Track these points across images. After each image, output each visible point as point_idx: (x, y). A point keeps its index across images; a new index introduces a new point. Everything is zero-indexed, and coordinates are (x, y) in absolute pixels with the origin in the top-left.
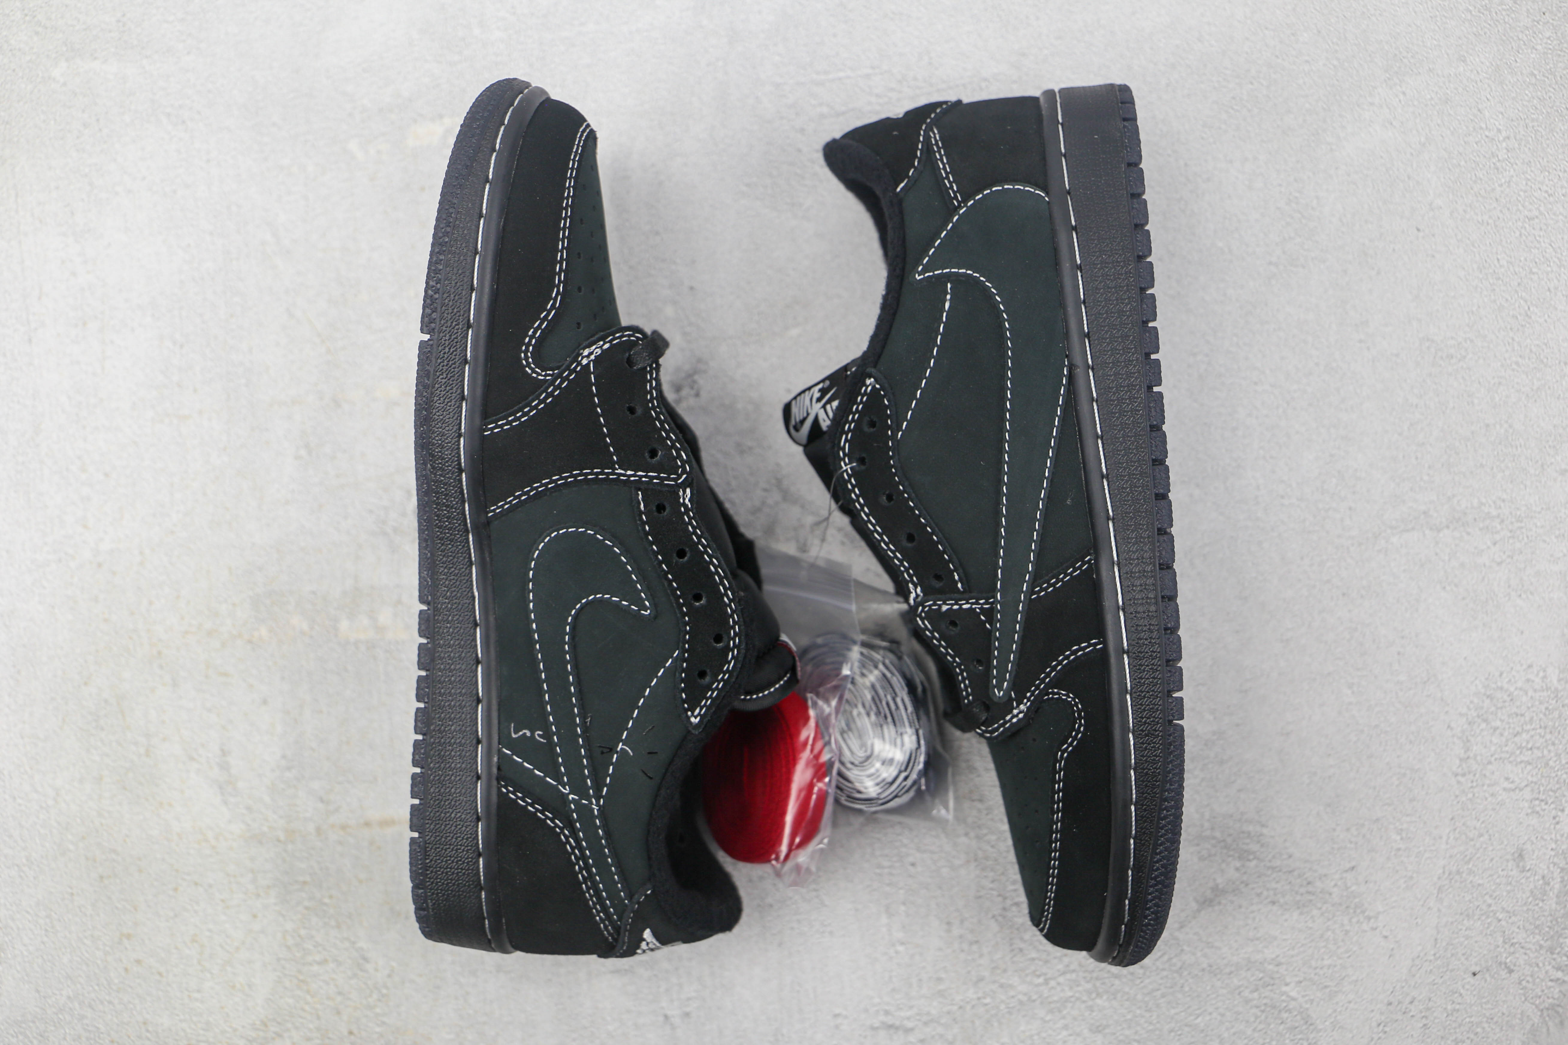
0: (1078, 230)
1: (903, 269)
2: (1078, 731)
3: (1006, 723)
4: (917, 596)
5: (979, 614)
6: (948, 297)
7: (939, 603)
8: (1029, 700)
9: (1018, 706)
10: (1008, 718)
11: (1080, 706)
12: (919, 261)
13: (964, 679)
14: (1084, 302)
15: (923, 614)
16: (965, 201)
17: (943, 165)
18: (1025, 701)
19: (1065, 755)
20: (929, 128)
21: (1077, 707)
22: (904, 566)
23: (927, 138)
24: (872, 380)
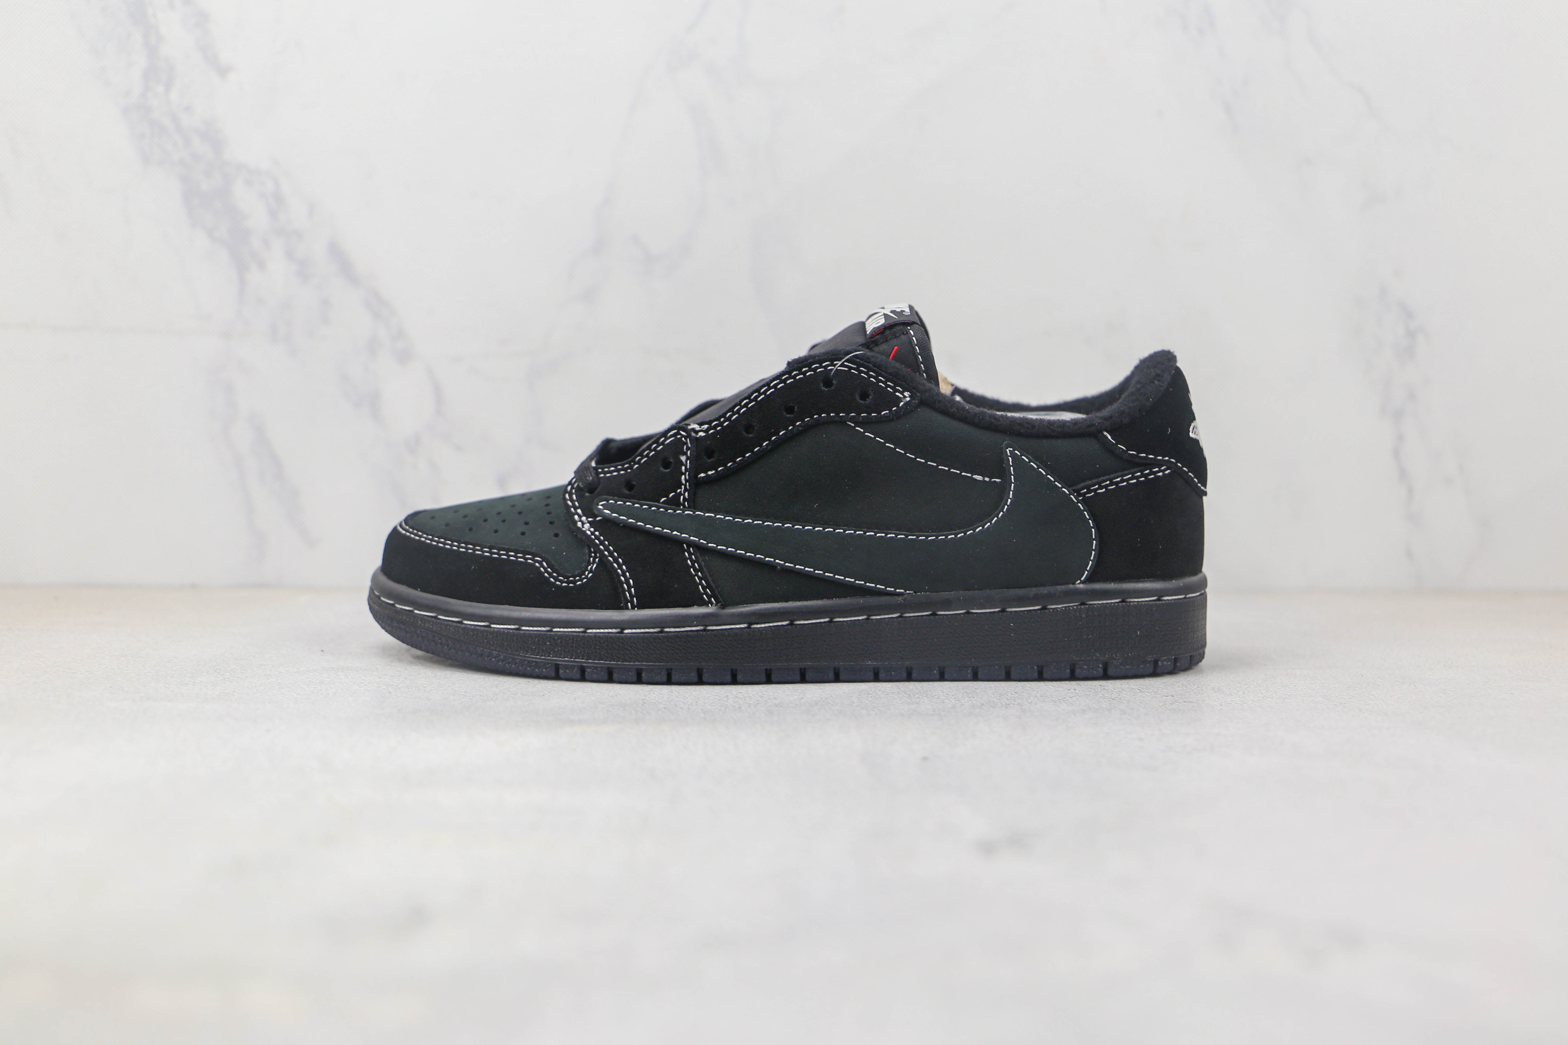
0: (1043, 611)
1: (1019, 435)
2: (556, 579)
3: (576, 508)
4: (697, 432)
5: (675, 492)
6: (987, 479)
7: (689, 452)
8: (593, 533)
9: (589, 522)
10: (579, 511)
11: (579, 583)
12: (1024, 451)
13: (618, 471)
14: (968, 613)
15: (679, 436)
16: (1084, 502)
17: (1128, 479)
18: (592, 529)
19: (537, 564)
20: (1169, 465)
21: (578, 581)
22: (724, 422)
23: (1159, 464)
24: (908, 399)
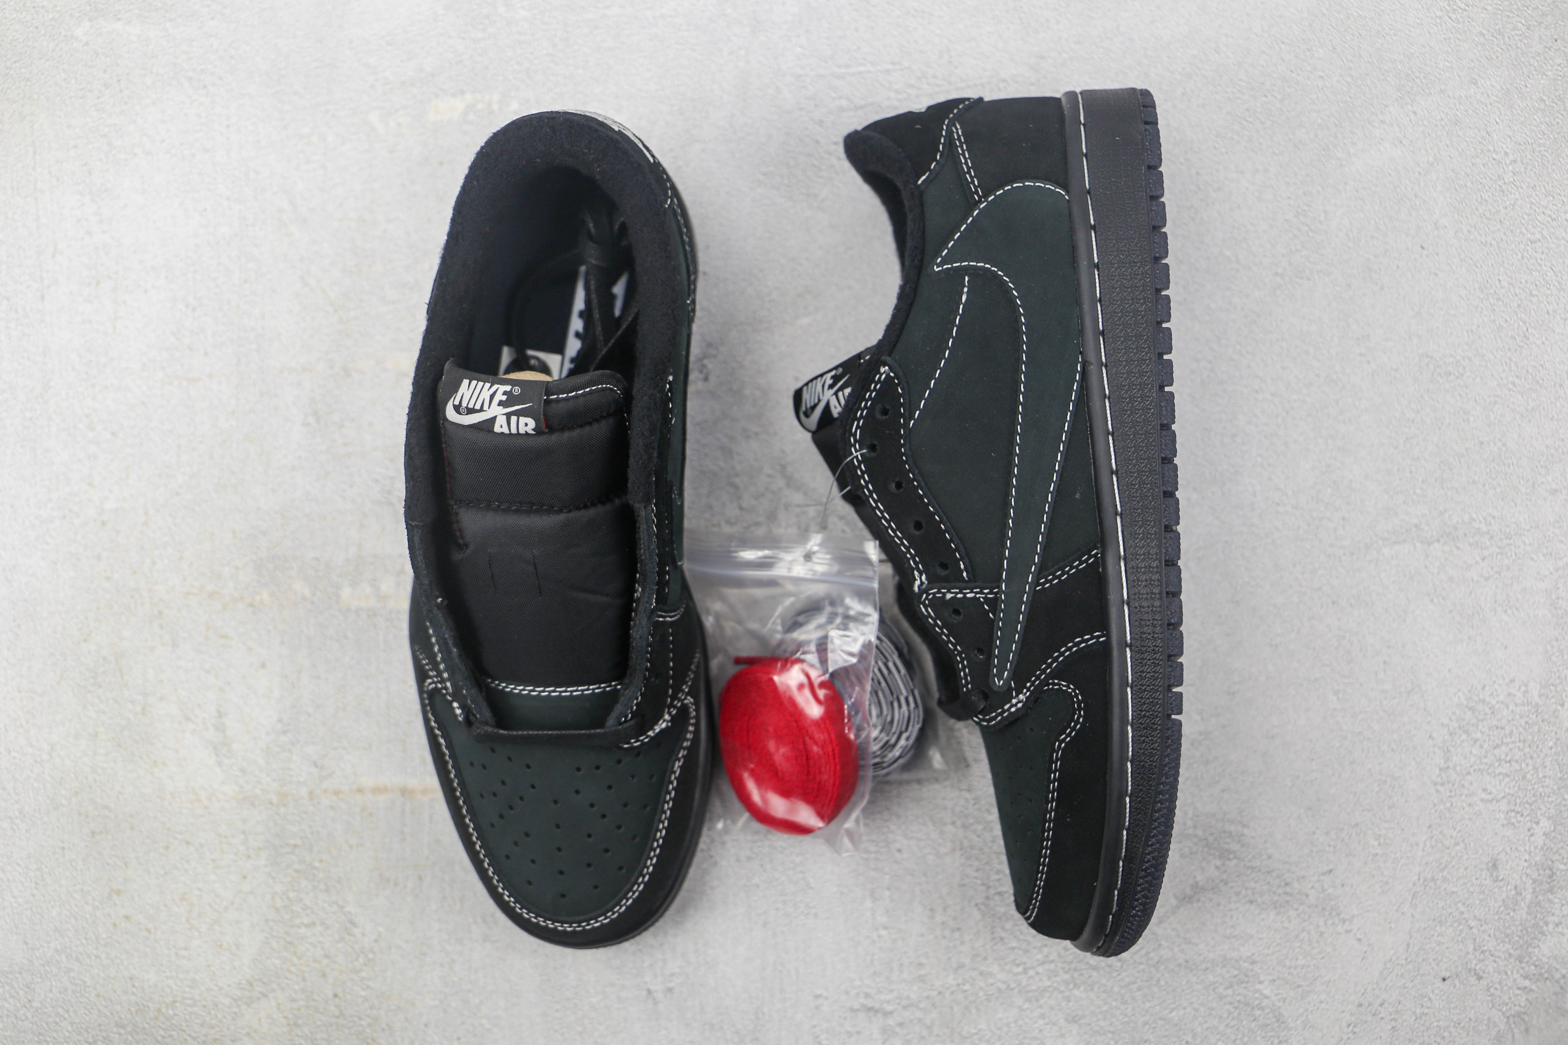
0: (1097, 229)
1: (922, 261)
2: (1077, 722)
3: (1004, 711)
4: (922, 583)
5: (983, 603)
6: (966, 290)
7: (943, 591)
8: (1028, 690)
9: (1017, 695)
10: (1006, 707)
11: (1080, 697)
12: (938, 253)
13: (964, 667)
14: (1100, 300)
15: (927, 602)
16: (986, 196)
17: (965, 159)
18: (1025, 691)
19: (1063, 745)
20: (952, 124)
21: (1078, 698)
22: (910, 554)
23: (950, 133)
24: (887, 368)
